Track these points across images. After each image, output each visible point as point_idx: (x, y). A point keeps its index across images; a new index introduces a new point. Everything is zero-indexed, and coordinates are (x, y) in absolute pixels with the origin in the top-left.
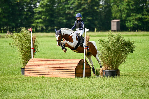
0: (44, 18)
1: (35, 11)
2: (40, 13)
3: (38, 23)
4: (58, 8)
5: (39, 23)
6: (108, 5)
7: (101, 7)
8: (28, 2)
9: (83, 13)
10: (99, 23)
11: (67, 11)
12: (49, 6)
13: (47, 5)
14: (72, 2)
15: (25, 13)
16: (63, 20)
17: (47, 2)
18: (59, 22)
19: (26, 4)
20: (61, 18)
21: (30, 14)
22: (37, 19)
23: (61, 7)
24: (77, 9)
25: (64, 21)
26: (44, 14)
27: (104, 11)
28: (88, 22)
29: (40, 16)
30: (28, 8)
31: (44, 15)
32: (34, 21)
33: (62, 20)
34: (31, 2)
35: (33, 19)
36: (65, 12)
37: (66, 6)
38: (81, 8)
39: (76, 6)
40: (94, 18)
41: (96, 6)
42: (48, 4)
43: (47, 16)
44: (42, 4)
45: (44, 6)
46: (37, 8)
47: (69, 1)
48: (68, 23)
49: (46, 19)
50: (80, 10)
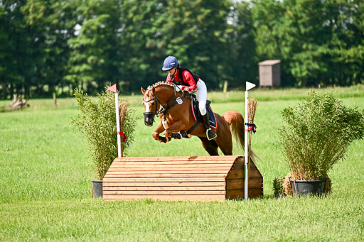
0: (92, 60)
1: (71, 46)
2: (83, 49)
3: (78, 73)
4: (128, 36)
5: (82, 74)
6: (246, 25)
7: (229, 31)
8: (53, 25)
9: (186, 46)
10: (225, 70)
11: (149, 43)
12: (104, 32)
13: (99, 28)
14: (159, 21)
15: (48, 50)
16: (139, 64)
17: (99, 24)
18: (130, 70)
19: (48, 29)
20: (135, 60)
21: (58, 51)
22: (75, 63)
23: (133, 35)
24: (173, 38)
25: (143, 67)
26: (94, 50)
27: (237, 41)
28: (199, 68)
29: (83, 56)
30: (54, 37)
31: (92, 54)
32: (69, 69)
33: (136, 65)
34: (62, 23)
35: (66, 64)
36: (144, 45)
37: (146, 31)
38: (181, 35)
39: (169, 31)
40: (215, 58)
41: (217, 28)
42: (103, 26)
43: (99, 56)
44: (88, 27)
45: (93, 32)
46: (75, 37)
47: (152, 20)
48: (150, 70)
49: (99, 64)
50: (180, 39)
